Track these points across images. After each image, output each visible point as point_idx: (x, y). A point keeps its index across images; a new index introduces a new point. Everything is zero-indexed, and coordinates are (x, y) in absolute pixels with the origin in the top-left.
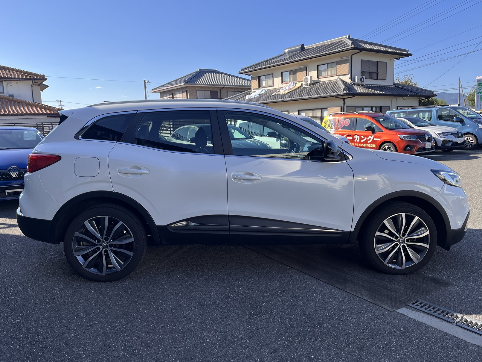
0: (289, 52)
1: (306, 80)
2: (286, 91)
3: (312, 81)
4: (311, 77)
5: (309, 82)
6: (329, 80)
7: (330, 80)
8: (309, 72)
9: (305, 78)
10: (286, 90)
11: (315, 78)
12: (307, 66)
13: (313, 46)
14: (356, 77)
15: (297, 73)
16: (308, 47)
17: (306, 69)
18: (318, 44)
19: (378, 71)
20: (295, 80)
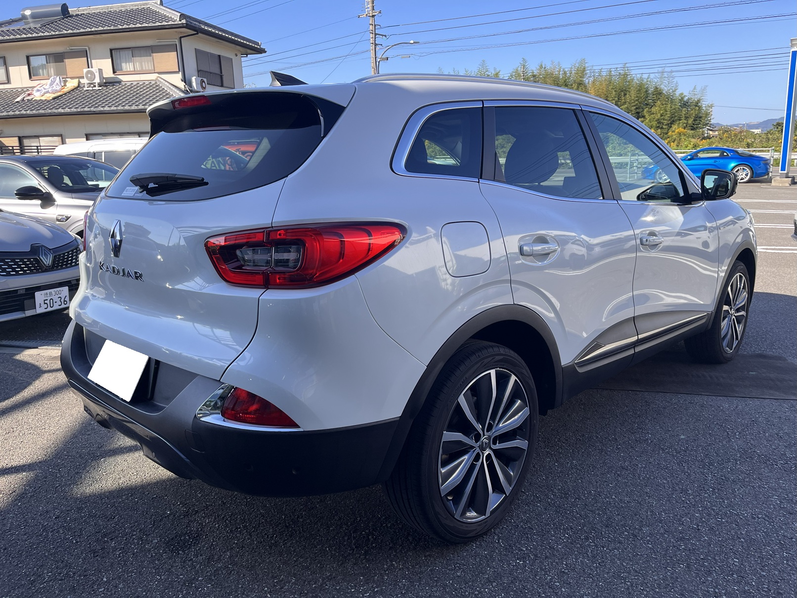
0: (33, 16)
1: (89, 75)
2: (48, 95)
3: (104, 78)
4: (100, 71)
5: (97, 80)
6: (139, 79)
7: (141, 79)
8: (93, 61)
9: (88, 72)
10: (48, 92)
11: (108, 73)
12: (87, 48)
13: (86, 10)
14: (194, 79)
15: (66, 61)
16: (76, 11)
17: (85, 54)
18: (97, 9)
19: (221, 73)
20: (62, 73)
